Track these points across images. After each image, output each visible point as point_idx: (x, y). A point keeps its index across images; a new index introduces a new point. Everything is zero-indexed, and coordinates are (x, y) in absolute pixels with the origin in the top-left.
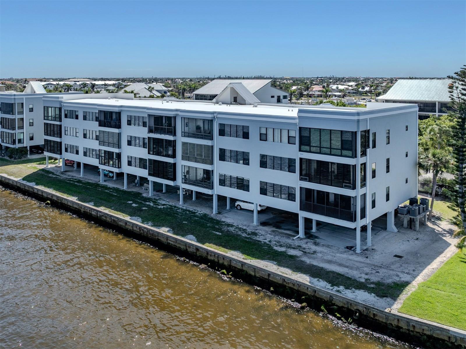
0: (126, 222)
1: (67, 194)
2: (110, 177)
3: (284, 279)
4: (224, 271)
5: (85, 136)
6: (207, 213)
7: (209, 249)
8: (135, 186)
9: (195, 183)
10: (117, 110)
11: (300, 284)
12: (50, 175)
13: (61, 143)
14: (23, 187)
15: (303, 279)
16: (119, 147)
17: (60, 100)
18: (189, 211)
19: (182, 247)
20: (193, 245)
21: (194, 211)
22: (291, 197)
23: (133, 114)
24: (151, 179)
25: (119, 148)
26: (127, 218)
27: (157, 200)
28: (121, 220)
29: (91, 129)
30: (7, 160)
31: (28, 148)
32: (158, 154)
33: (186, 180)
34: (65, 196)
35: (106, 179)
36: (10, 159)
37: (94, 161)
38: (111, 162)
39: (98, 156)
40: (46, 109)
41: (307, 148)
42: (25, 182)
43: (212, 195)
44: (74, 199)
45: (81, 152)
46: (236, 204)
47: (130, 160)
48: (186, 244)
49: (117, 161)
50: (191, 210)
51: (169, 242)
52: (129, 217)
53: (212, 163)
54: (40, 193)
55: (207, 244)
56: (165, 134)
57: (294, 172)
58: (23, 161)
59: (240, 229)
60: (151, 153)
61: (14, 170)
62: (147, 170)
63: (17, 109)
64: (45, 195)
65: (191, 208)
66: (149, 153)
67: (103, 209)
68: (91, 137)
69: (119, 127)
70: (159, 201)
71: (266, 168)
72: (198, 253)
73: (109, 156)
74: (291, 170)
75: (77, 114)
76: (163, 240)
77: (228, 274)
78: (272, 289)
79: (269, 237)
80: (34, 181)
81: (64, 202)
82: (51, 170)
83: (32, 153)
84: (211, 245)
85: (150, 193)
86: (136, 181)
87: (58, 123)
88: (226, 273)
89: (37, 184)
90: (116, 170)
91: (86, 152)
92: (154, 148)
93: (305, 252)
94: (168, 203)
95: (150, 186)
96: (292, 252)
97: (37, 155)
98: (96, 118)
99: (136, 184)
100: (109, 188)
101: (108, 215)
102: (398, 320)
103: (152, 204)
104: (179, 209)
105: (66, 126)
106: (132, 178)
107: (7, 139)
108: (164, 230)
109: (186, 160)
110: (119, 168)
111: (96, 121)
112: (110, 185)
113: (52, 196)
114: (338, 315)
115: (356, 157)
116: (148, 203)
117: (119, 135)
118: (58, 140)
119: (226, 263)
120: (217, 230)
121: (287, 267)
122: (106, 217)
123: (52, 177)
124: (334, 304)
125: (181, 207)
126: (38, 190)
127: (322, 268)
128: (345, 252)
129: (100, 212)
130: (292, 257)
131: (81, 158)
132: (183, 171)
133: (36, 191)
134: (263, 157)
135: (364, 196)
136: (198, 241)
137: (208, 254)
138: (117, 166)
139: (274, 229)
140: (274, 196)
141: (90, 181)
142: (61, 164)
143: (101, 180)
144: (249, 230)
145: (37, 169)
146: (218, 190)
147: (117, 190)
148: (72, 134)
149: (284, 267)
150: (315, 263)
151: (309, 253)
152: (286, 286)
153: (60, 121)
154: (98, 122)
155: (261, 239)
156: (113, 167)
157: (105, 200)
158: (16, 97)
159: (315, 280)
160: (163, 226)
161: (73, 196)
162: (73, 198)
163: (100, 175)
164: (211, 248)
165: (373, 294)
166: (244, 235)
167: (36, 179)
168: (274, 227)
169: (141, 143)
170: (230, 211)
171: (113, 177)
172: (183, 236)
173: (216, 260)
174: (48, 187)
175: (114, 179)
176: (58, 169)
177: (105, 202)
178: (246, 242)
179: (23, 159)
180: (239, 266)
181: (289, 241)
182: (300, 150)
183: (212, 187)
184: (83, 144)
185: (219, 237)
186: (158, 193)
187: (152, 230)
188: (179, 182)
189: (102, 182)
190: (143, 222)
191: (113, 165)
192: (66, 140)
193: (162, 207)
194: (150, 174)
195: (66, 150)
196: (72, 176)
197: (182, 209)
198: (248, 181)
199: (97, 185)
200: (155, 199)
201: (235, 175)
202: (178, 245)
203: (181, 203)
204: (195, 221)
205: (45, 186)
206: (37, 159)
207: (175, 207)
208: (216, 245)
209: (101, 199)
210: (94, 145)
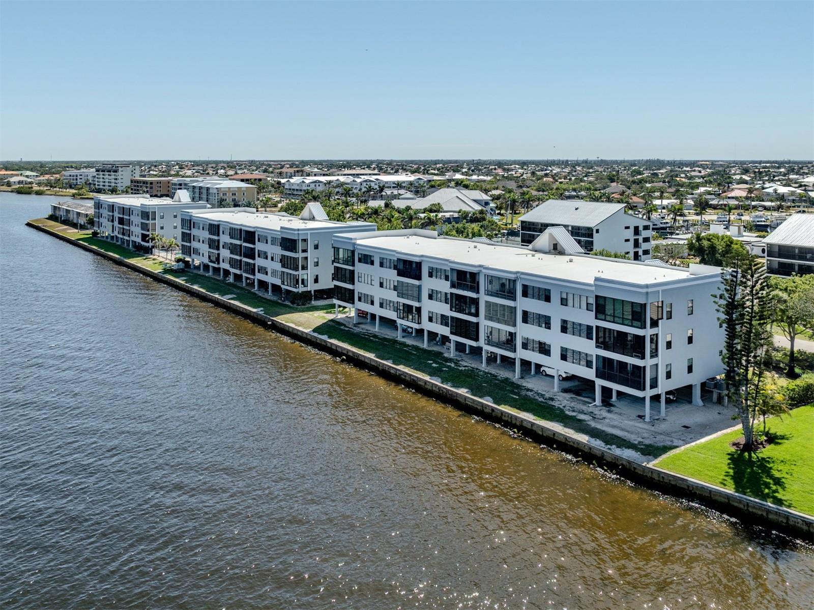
0: (426, 382)
1: (364, 350)
2: (408, 332)
3: (566, 438)
4: (515, 430)
5: (381, 285)
6: (509, 377)
7: (503, 409)
8: (437, 344)
9: (498, 345)
10: (417, 260)
11: (579, 443)
12: (342, 327)
13: (353, 290)
14: (315, 340)
15: (583, 438)
16: (419, 300)
17: (353, 241)
18: (491, 374)
19: (479, 408)
20: (489, 406)
21: (496, 374)
22: (589, 364)
23: (435, 266)
24: (453, 338)
25: (419, 302)
26: (427, 378)
27: (459, 361)
28: (421, 379)
29: (389, 278)
30: (289, 307)
31: (313, 293)
32: (460, 311)
33: (489, 342)
34: (361, 352)
35: (405, 334)
36: (292, 305)
37: (391, 315)
38: (410, 317)
39: (396, 310)
40: (336, 250)
41: (603, 317)
42: (316, 335)
43: (515, 359)
44: (371, 356)
45: (377, 303)
46: (542, 369)
47: (431, 315)
48: (482, 404)
49: (417, 316)
50: (493, 373)
51: (467, 402)
52: (429, 377)
53: (515, 325)
54: (334, 347)
55: (503, 406)
56: (468, 291)
57: (592, 339)
58: (307, 308)
59: (538, 394)
60: (454, 309)
61: (301, 319)
62: (449, 328)
63: (300, 246)
64: (339, 350)
65: (493, 371)
66: (451, 310)
67: (401, 368)
68: (388, 287)
69: (419, 278)
70: (460, 362)
71: (566, 333)
72: (493, 414)
73: (408, 309)
74: (589, 337)
75: (372, 259)
76: (462, 401)
77: (518, 433)
78: (555, 446)
79: (565, 402)
80: (326, 334)
81: (360, 358)
82: (342, 321)
83: (317, 298)
84: (507, 407)
85: (452, 353)
86: (438, 339)
87: (351, 268)
88: (516, 431)
89: (330, 337)
90: (416, 326)
91: (383, 303)
92: (456, 304)
93: (595, 418)
94: (470, 365)
95: (452, 345)
96: (582, 417)
97: (322, 301)
98: (394, 265)
99: (437, 342)
100: (408, 346)
101: (407, 373)
102: (652, 473)
103: (453, 365)
104: (481, 371)
105: (360, 272)
106: (432, 335)
107: (289, 281)
108: (463, 391)
109: (489, 320)
110: (419, 323)
111: (394, 269)
112: (409, 342)
113: (347, 352)
114: (605, 468)
115: (645, 328)
116: (448, 364)
117: (419, 287)
118: (350, 287)
119: (518, 424)
120: (515, 394)
121: (572, 428)
122: (405, 376)
123: (345, 330)
124: (605, 460)
125: (483, 369)
126: (332, 344)
127: (603, 431)
128: (635, 420)
129: (399, 370)
130: (580, 421)
131: (376, 310)
132: (486, 331)
133: (329, 345)
134: (564, 322)
135: (655, 366)
136: (495, 403)
137: (502, 414)
138: (417, 322)
139: (574, 396)
140: (573, 363)
141: (386, 337)
142: (353, 314)
143: (399, 336)
144: (547, 396)
145: (326, 319)
146: (521, 354)
147: (416, 348)
148: (366, 282)
149: (569, 428)
150: (599, 426)
151: (598, 418)
152: (567, 444)
153: (353, 265)
154: (396, 271)
155: (556, 404)
156: (412, 322)
157: (405, 359)
158: (300, 232)
159: (593, 440)
160: (462, 387)
161: (370, 352)
162: (371, 354)
163: (397, 330)
164: (506, 409)
165: (639, 453)
166: (541, 399)
167: (328, 331)
168: (574, 394)
169: (443, 299)
170: (534, 376)
171: (412, 333)
172: (480, 397)
173: (509, 420)
174: (343, 342)
175: (413, 335)
176: (349, 320)
177: (404, 360)
178: (540, 405)
179: (307, 306)
180: (529, 426)
181: (584, 408)
182: (596, 318)
183: (514, 350)
184: (379, 294)
185: (515, 400)
186: (460, 354)
187: (451, 390)
188: (482, 343)
189: (400, 339)
190: (442, 383)
191: (412, 319)
192: (359, 288)
193: (464, 368)
194: (452, 333)
195: (360, 300)
196: (367, 330)
197: (484, 372)
198: (550, 346)
199: (395, 342)
200: (457, 360)
201: (537, 339)
202: (475, 406)
203: (483, 366)
204: (495, 384)
205: (339, 340)
206: (323, 306)
207: (477, 369)
208: (511, 407)
209: (400, 357)
210: (392, 296)
